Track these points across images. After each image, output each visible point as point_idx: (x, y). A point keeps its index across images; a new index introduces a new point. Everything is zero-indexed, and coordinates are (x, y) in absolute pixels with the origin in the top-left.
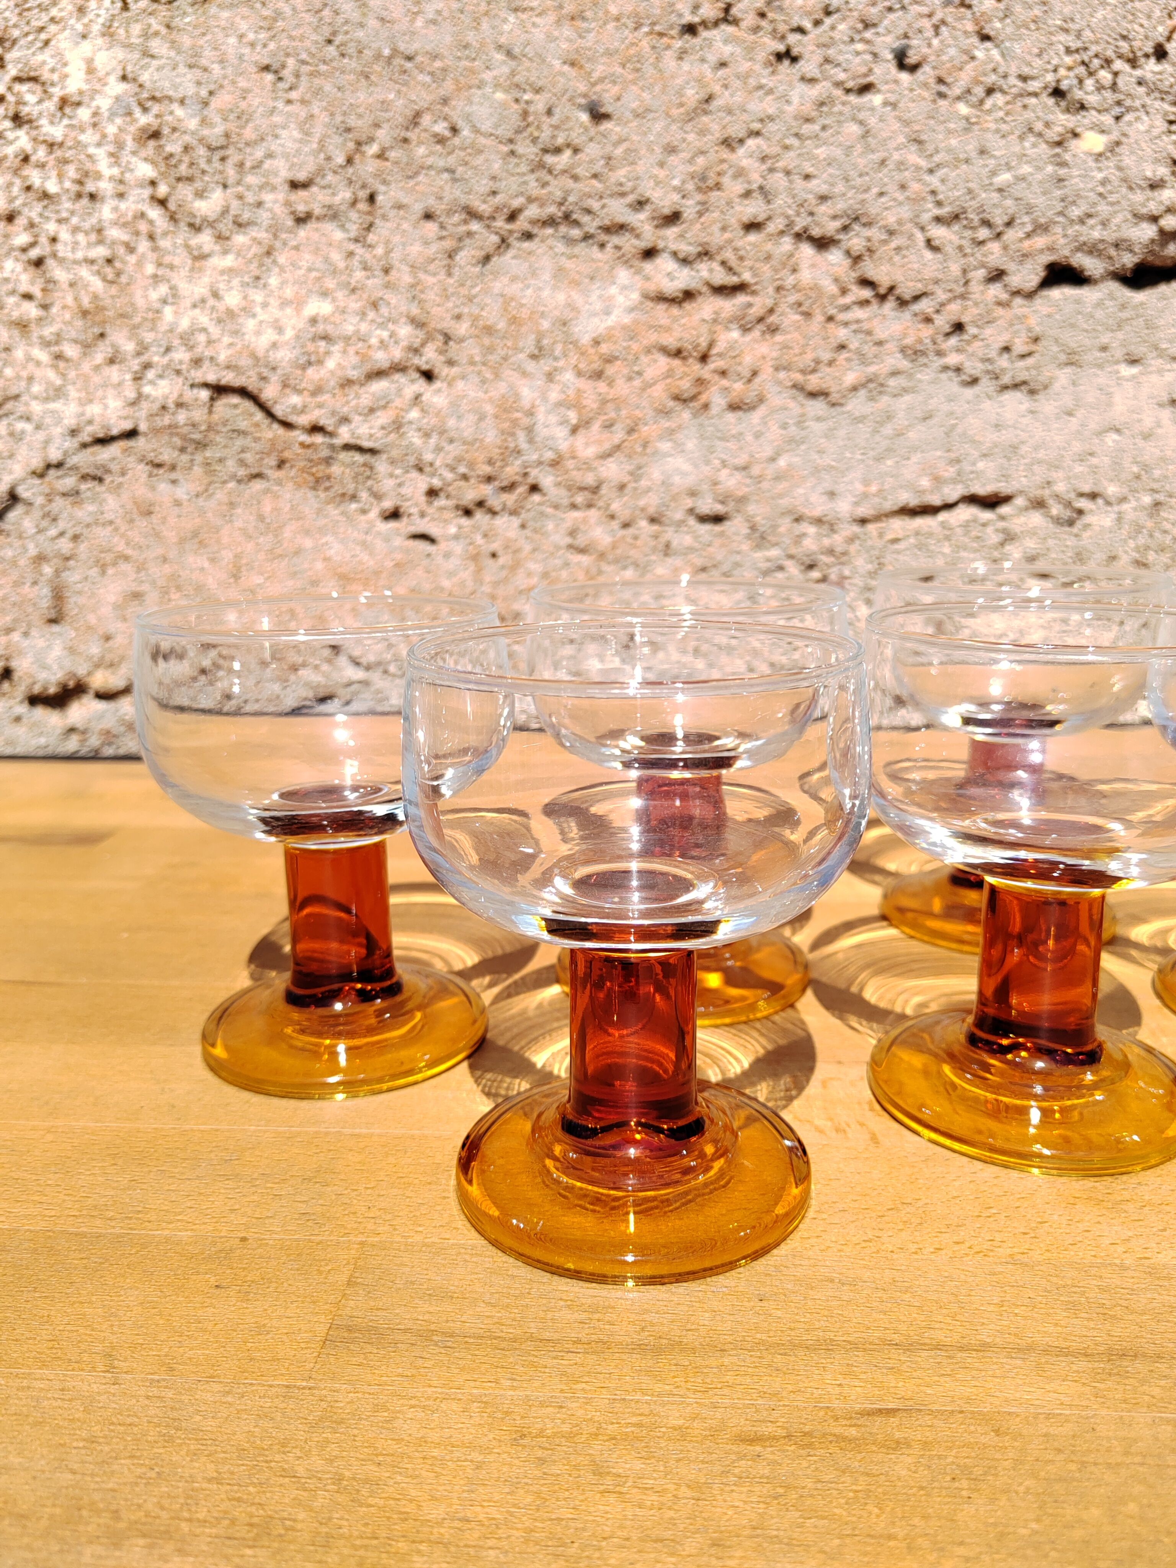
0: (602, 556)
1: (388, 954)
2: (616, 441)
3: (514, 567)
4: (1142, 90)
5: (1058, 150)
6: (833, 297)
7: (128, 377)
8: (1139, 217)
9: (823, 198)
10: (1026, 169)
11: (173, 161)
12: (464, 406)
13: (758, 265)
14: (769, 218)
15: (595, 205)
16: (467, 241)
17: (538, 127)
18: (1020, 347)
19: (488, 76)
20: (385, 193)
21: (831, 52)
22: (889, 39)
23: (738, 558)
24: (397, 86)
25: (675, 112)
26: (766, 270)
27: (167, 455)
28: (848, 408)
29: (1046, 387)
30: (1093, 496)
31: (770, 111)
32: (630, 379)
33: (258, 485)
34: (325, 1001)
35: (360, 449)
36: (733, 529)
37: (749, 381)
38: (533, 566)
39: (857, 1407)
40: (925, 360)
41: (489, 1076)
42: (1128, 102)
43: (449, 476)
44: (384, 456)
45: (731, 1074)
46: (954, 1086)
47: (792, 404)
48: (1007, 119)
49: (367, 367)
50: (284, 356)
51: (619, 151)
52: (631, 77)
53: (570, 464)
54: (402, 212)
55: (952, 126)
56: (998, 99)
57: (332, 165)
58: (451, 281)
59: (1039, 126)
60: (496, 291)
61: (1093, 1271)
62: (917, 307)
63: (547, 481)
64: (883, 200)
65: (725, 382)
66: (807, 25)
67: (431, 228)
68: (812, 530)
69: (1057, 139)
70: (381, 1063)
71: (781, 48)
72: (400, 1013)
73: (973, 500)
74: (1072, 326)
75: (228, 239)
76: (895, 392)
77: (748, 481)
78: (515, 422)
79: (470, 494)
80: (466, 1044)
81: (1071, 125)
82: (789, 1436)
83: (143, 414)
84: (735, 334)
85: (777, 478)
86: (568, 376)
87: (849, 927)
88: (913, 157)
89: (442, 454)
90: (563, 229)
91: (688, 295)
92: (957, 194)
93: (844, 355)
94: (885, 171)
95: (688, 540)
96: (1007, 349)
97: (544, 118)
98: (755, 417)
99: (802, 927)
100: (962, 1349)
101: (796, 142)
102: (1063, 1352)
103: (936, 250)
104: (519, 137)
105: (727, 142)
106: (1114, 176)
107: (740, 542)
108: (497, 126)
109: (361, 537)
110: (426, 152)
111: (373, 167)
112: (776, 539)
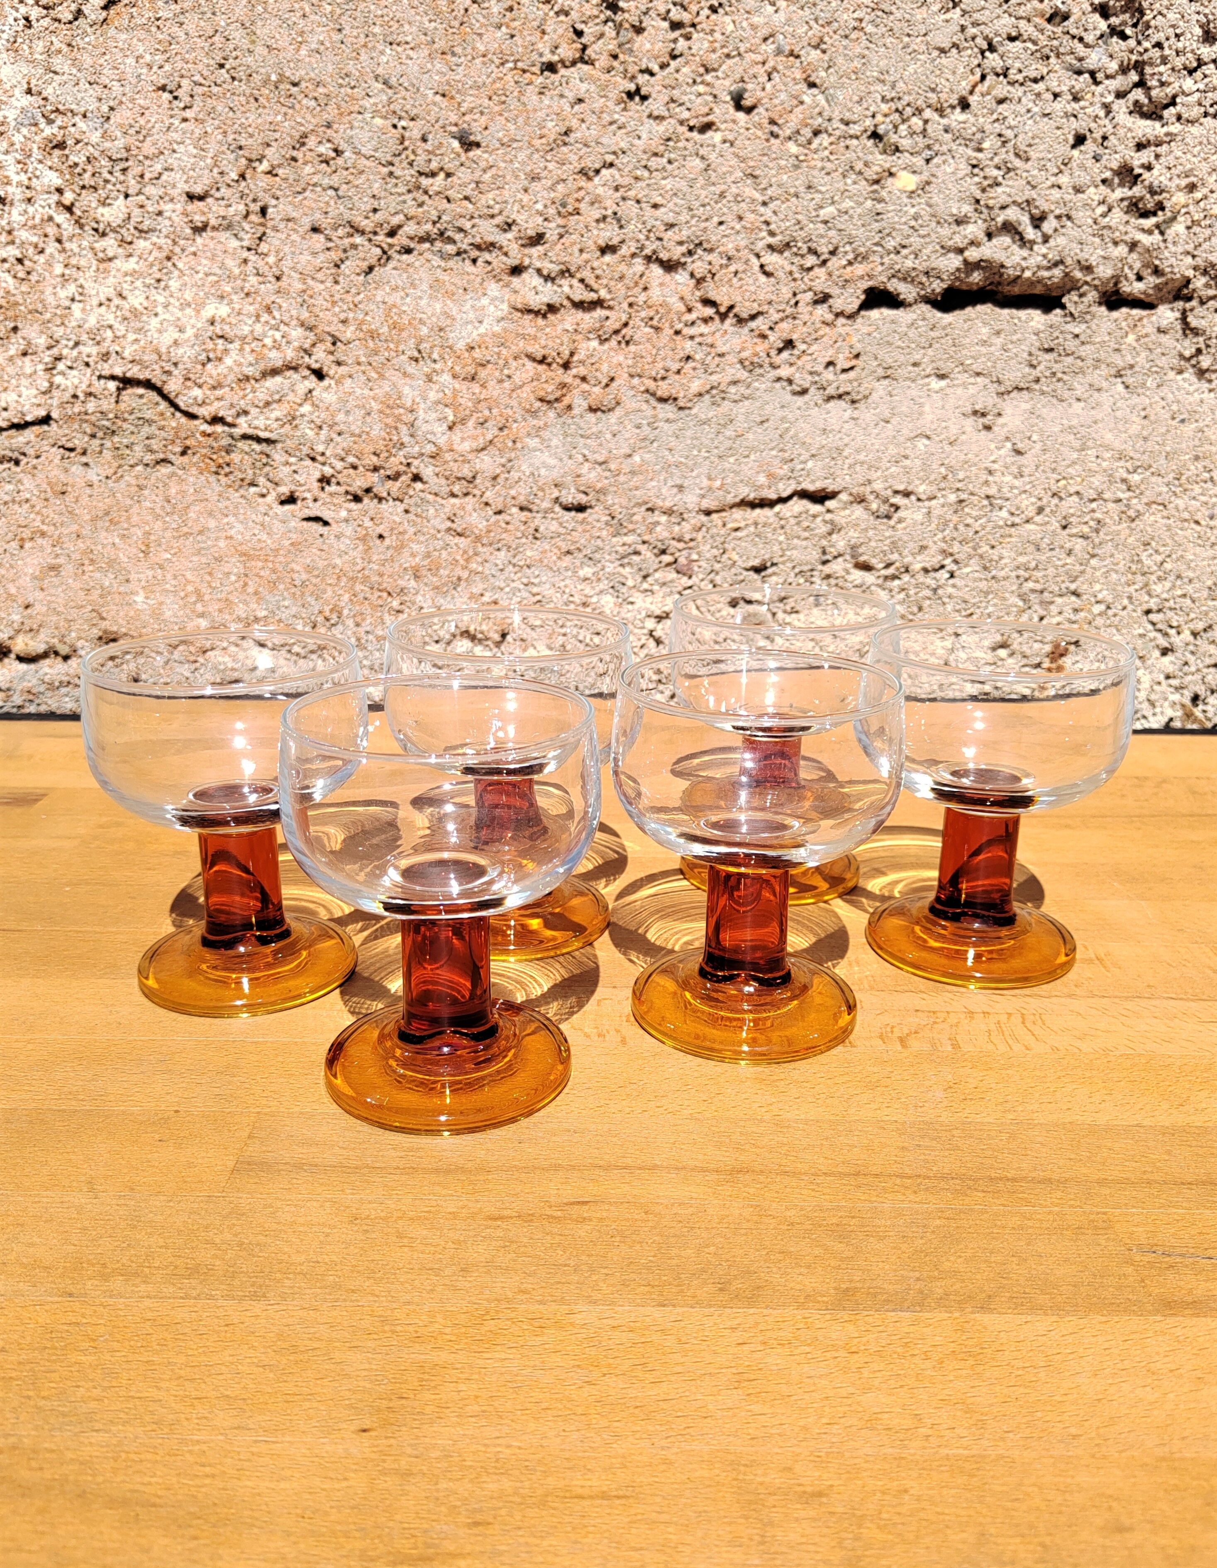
0: (478, 539)
1: (279, 905)
2: (489, 437)
3: (400, 548)
4: (948, 137)
5: (875, 187)
6: (680, 315)
7: (41, 367)
8: (946, 250)
9: (671, 226)
10: (848, 204)
11: (78, 170)
12: (352, 403)
13: (612, 283)
14: (623, 242)
15: (467, 225)
16: (352, 252)
17: (414, 152)
18: (842, 364)
19: (367, 103)
20: (275, 206)
21: (676, 93)
22: (727, 83)
23: (599, 542)
24: (284, 109)
25: (537, 143)
26: (620, 289)
27: (79, 441)
28: (694, 411)
29: (866, 397)
30: (907, 494)
31: (623, 145)
32: (501, 381)
33: (165, 470)
34: (230, 945)
35: (259, 440)
36: (595, 516)
37: (607, 385)
38: (415, 547)
39: (565, 1201)
40: (761, 371)
41: (355, 999)
42: (936, 147)
43: (339, 465)
44: (279, 446)
45: (533, 997)
46: (691, 1004)
47: (644, 406)
48: (832, 158)
49: (262, 366)
50: (186, 353)
51: (487, 177)
52: (497, 109)
53: (448, 456)
54: (290, 224)
55: (783, 163)
56: (824, 140)
57: (227, 179)
58: (338, 287)
59: (859, 166)
60: (379, 299)
62: (753, 324)
63: (427, 472)
64: (722, 227)
65: (585, 386)
66: (656, 68)
67: (318, 240)
68: (664, 519)
69: (875, 177)
70: (275, 991)
71: (632, 87)
72: (292, 951)
73: (804, 494)
74: (889, 344)
75: (131, 243)
76: (736, 398)
77: (608, 474)
78: (398, 419)
79: (359, 483)
80: (339, 976)
81: (887, 165)
82: (519, 1216)
83: (55, 402)
84: (595, 343)
85: (633, 473)
86: (446, 378)
87: (651, 879)
88: (749, 191)
89: (332, 445)
90: (438, 244)
91: (552, 308)
92: (788, 224)
93: (691, 364)
94: (724, 202)
95: (554, 526)
96: (830, 364)
97: (419, 143)
98: (612, 418)
99: (615, 879)
100: (640, 1168)
101: (646, 174)
102: (703, 1170)
103: (768, 274)
104: (396, 160)
105: (583, 172)
106: (925, 211)
107: (600, 529)
108: (376, 150)
109: (260, 518)
110: (312, 170)
111: (264, 182)
112: (631, 527)
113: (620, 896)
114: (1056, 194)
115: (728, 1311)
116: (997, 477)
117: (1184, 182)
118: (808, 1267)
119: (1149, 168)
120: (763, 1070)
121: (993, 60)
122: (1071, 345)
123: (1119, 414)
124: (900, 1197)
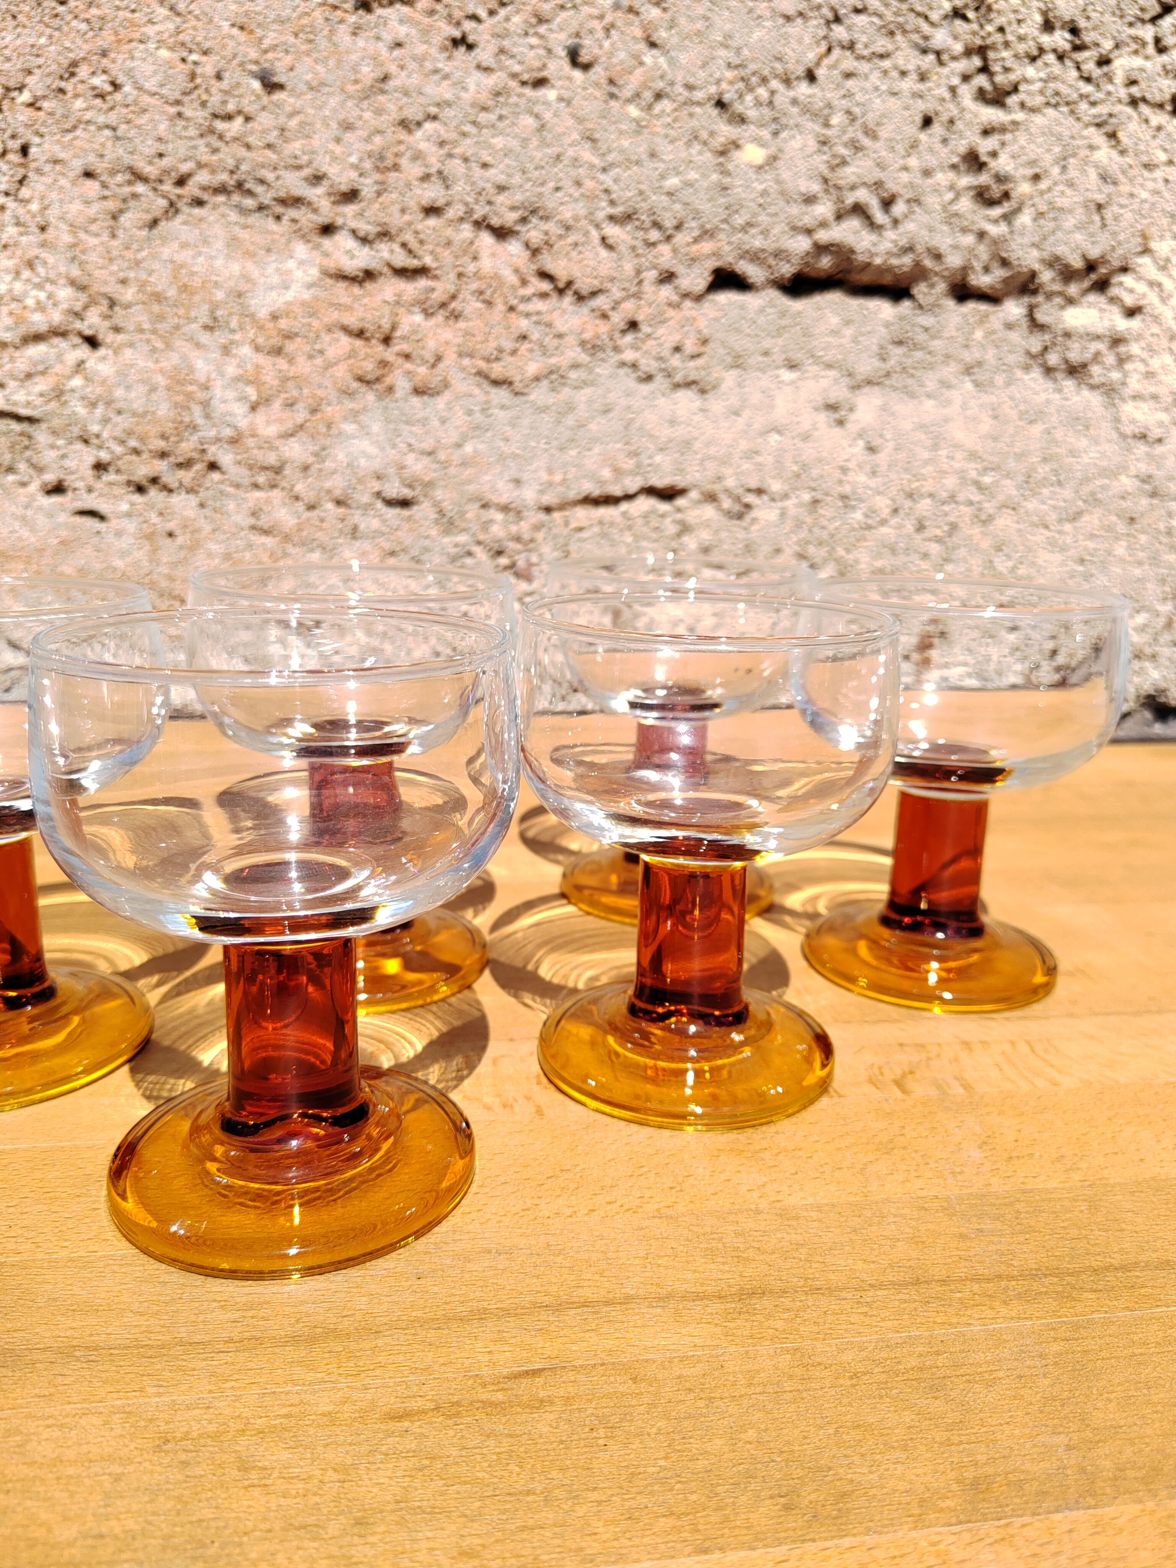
0: (287, 538)
1: (38, 957)
2: (299, 421)
3: (193, 547)
4: (795, 110)
5: (721, 160)
6: (513, 287)
8: (795, 229)
9: (501, 188)
10: (693, 175)
12: (133, 376)
13: (439, 250)
14: (448, 204)
15: (270, 176)
16: (132, 203)
17: (207, 91)
18: (690, 346)
19: (150, 30)
20: (39, 145)
21: (506, 43)
22: (562, 36)
23: (427, 543)
24: (48, 31)
25: (351, 88)
26: (446, 255)
28: (532, 397)
29: (714, 387)
30: (760, 492)
31: (448, 96)
32: (311, 357)
35: (19, 418)
36: (421, 514)
37: (433, 366)
38: (214, 547)
39: (505, 1371)
40: (603, 356)
41: (151, 1078)
42: (784, 121)
43: (119, 450)
44: (44, 426)
45: (404, 1059)
46: (617, 1055)
47: (477, 391)
48: (674, 125)
49: (22, 330)
51: (293, 123)
52: (304, 47)
53: (251, 442)
54: (58, 167)
55: (623, 127)
56: (665, 105)
58: (115, 243)
59: (704, 135)
60: (165, 257)
61: (731, 1218)
62: (594, 303)
63: (226, 459)
64: (559, 194)
65: (408, 366)
66: (482, 13)
67: (92, 187)
68: (499, 517)
69: (720, 149)
71: (457, 34)
72: (58, 1016)
73: (651, 491)
74: (737, 330)
76: (576, 384)
77: (435, 466)
78: (189, 396)
79: (143, 470)
80: (127, 1048)
81: (733, 136)
82: (437, 1408)
84: (418, 318)
85: (464, 464)
86: (246, 351)
87: (529, 906)
88: (587, 155)
89: (109, 426)
90: (236, 198)
91: (369, 275)
92: (629, 194)
93: (526, 345)
94: (561, 166)
95: (375, 523)
96: (677, 349)
97: (213, 82)
98: (441, 402)
99: (484, 908)
100: (607, 1303)
101: (473, 130)
102: (699, 1297)
103: (610, 247)
104: (186, 99)
105: (404, 124)
106: (773, 188)
107: (428, 527)
108: (162, 85)
109: (20, 511)
110: (84, 105)
111: (24, 115)
112: (463, 525)
113: (496, 926)
114: (905, 177)
116: (851, 477)
117: (1030, 172)
118: (905, 1448)
119: (994, 154)
121: (839, 32)
122: (922, 337)
123: (969, 412)
124: (989, 1313)
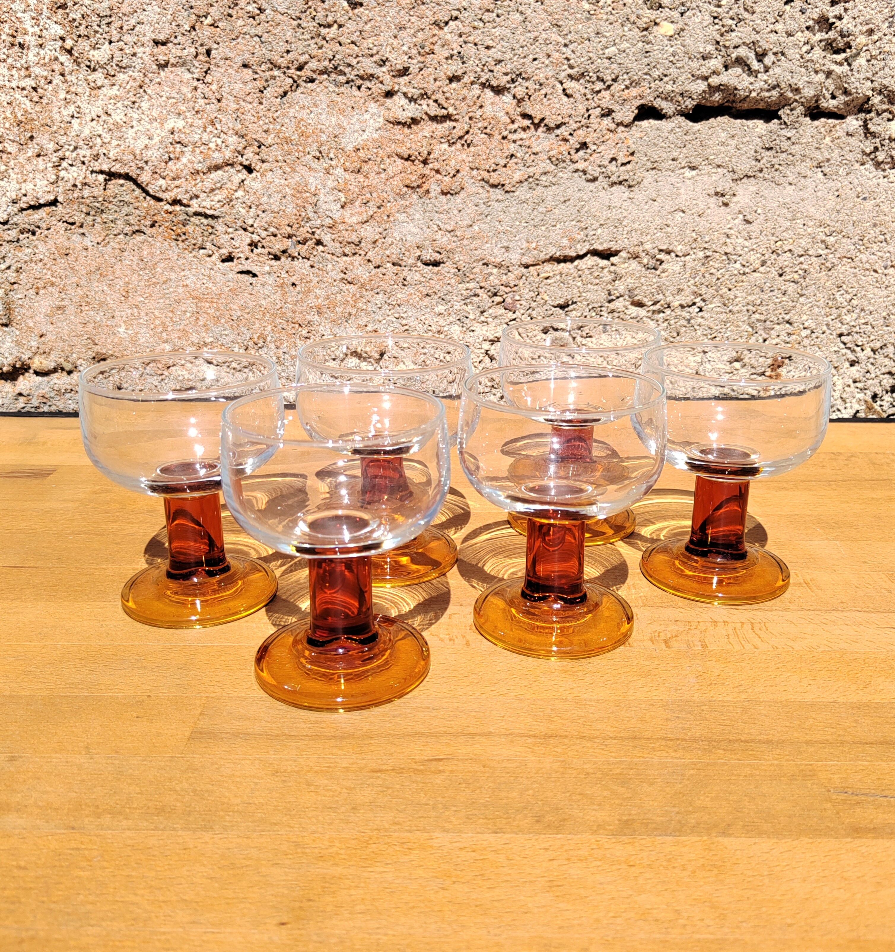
0: (363, 286)
1: (222, 550)
2: (371, 213)
3: (307, 292)
5: (645, 33)
6: (506, 125)
7: (50, 165)
8: (695, 77)
9: (499, 62)
10: (625, 45)
11: (76, 24)
12: (272, 189)
13: (458, 103)
14: (465, 73)
15: (354, 62)
16: (272, 82)
17: (315, 10)
18: (622, 159)
20: (216, 49)
25: (403, 2)
26: (463, 107)
27: (78, 218)
28: (516, 194)
29: (639, 183)
30: (669, 252)
32: (379, 173)
33: (139, 238)
34: (187, 577)
35: (206, 216)
36: (446, 269)
37: (454, 176)
38: (318, 291)
39: (426, 758)
40: (564, 165)
41: (276, 615)
42: (689, 4)
43: (264, 234)
44: (221, 220)
45: (403, 612)
46: (515, 617)
47: (481, 190)
48: (614, 12)
49: (208, 163)
50: (153, 154)
51: (368, 27)
53: (341, 227)
54: (227, 62)
55: (579, 16)
57: (182, 30)
58: (262, 107)
59: (633, 18)
60: (291, 115)
61: (551, 702)
62: (558, 132)
63: (326, 238)
64: (536, 62)
65: (438, 176)
67: (248, 73)
68: (495, 271)
69: (644, 26)
70: (218, 609)
72: (231, 581)
73: (595, 253)
74: (655, 145)
75: (114, 76)
76: (547, 184)
77: (455, 239)
78: (306, 200)
79: (278, 246)
80: (265, 598)
81: (653, 17)
82: (393, 770)
83: (60, 190)
84: (445, 146)
85: (473, 238)
86: (339, 171)
88: (554, 37)
89: (258, 219)
90: (333, 76)
91: (415, 121)
92: (582, 59)
93: (514, 160)
94: (537, 44)
95: (417, 277)
96: (613, 159)
97: (319, 3)
98: (458, 199)
99: (461, 528)
100: (480, 735)
101: (481, 24)
102: (524, 736)
103: (568, 96)
104: (303, 16)
105: (436, 23)
106: (680, 51)
107: (450, 278)
108: (288, 8)
109: (207, 272)
110: (243, 23)
111: (208, 31)
112: (472, 276)
113: (465, 540)
114: (773, 37)
115: (543, 836)
116: (733, 240)
117: (865, 28)
118: (599, 805)
119: (840, 18)
120: (568, 664)
122: (785, 145)
123: (819, 194)
124: (665, 754)
